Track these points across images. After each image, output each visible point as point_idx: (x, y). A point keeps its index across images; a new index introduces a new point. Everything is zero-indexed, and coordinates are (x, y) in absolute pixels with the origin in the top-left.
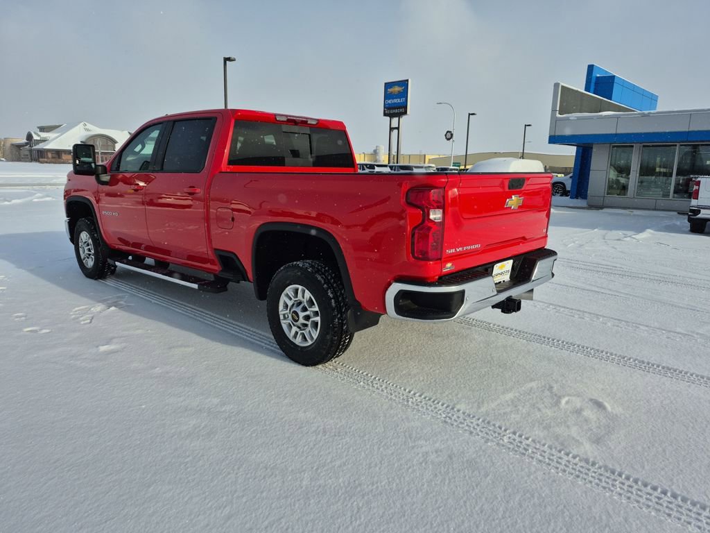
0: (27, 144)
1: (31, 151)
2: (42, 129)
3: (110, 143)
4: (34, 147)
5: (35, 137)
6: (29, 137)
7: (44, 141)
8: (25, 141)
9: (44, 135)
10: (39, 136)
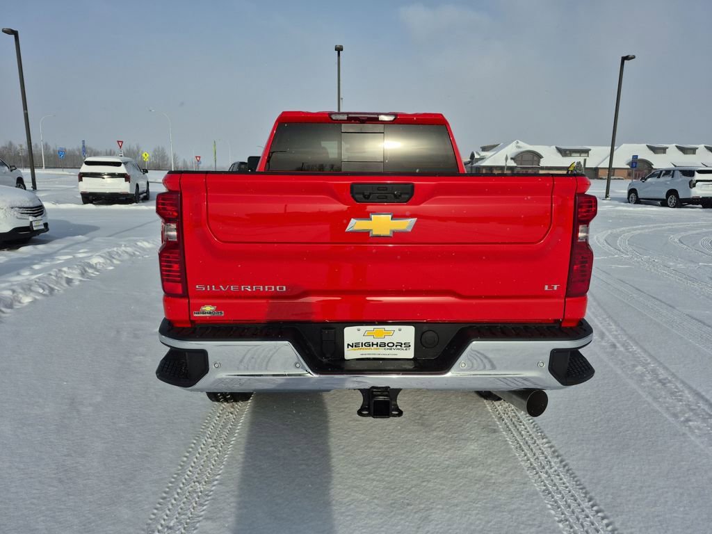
0: (470, 162)
1: (472, 168)
2: (484, 149)
3: (536, 158)
4: (474, 165)
5: (477, 156)
6: (472, 156)
7: (482, 159)
8: (469, 160)
9: (483, 154)
10: (479, 154)
